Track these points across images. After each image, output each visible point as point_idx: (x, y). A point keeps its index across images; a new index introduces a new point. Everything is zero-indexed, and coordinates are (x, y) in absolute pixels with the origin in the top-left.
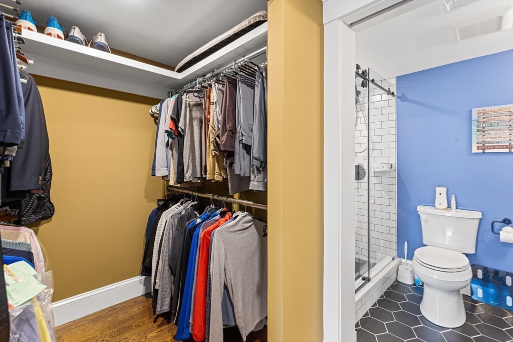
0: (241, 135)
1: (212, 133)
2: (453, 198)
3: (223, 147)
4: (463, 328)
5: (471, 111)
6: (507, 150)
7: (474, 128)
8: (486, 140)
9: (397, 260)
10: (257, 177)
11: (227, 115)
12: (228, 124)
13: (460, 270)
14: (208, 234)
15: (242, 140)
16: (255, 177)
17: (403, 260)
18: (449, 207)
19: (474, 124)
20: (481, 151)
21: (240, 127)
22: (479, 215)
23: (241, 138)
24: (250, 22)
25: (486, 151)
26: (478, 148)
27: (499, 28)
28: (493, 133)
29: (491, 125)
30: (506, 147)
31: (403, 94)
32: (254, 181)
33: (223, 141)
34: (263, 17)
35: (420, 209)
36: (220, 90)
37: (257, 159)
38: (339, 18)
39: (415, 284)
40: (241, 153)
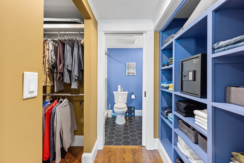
0: (67, 66)
1: (47, 63)
2: (122, 88)
3: (60, 71)
4: (126, 123)
5: (126, 63)
6: (133, 75)
7: (127, 68)
8: (129, 72)
9: (107, 111)
10: (75, 83)
11: (61, 57)
12: (62, 61)
13: (125, 108)
14: (49, 111)
15: (68, 68)
16: (74, 83)
17: (109, 110)
18: (121, 91)
19: (127, 67)
20: (128, 75)
21: (66, 63)
22: (127, 92)
23: (67, 67)
24: (72, 20)
25: (129, 75)
26: (127, 74)
27: (133, 43)
28: (130, 70)
29: (130, 68)
30: (133, 74)
31: (109, 55)
32: (73, 85)
33: (60, 68)
34: (79, 21)
35: (114, 92)
36: (53, 44)
37: (76, 76)
38: (103, 31)
39: (112, 117)
40: (67, 74)
